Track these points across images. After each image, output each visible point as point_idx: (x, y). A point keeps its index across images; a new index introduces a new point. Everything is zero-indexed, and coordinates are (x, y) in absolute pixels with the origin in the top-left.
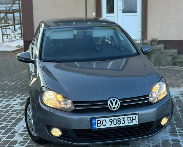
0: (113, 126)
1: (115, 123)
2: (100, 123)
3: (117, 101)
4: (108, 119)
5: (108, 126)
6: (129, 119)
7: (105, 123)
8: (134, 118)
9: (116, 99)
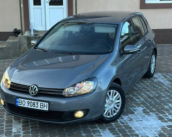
0: (29, 107)
1: (31, 105)
2: (21, 102)
3: (36, 88)
4: (26, 101)
5: (26, 106)
6: (42, 105)
7: (24, 103)
8: (46, 105)
9: (35, 87)
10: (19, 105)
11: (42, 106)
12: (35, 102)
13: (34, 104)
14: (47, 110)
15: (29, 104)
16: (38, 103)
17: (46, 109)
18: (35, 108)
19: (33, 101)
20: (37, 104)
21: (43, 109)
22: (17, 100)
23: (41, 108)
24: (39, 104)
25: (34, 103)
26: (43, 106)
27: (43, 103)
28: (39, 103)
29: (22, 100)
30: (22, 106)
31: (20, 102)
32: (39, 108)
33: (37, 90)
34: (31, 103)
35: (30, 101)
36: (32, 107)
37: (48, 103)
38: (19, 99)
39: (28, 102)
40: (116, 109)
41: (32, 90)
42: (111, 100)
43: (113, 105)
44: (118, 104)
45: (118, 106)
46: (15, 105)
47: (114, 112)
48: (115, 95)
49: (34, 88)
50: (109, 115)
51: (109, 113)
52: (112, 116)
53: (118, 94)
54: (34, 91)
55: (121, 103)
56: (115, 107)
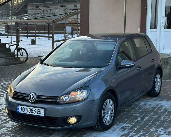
0: (28, 113)
1: (30, 112)
3: (34, 96)
5: (25, 112)
8: (42, 111)
11: (39, 112)
12: (33, 108)
15: (28, 110)
18: (33, 114)
21: (39, 115)
22: (18, 107)
24: (36, 110)
29: (22, 107)
30: (22, 112)
32: (36, 114)
33: (35, 97)
46: (16, 112)
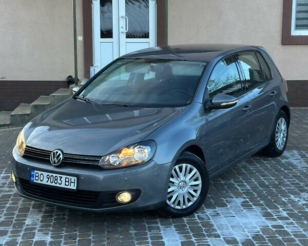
0: (49, 183)
1: (52, 181)
2: (38, 177)
3: (60, 155)
4: (45, 174)
5: (44, 182)
6: (67, 180)
7: (43, 178)
8: (73, 181)
9: (59, 152)
10: (35, 181)
11: (68, 182)
12: (58, 175)
13: (55, 180)
14: (75, 188)
15: (49, 178)
16: (61, 177)
17: (73, 187)
18: (58, 185)
19: (54, 175)
20: (60, 180)
21: (68, 187)
22: (32, 173)
23: (65, 185)
24: (63, 179)
25: (56, 178)
26: (70, 182)
27: (69, 177)
28: (64, 177)
29: (40, 173)
30: (39, 182)
31: (36, 176)
32: (63, 186)
33: (61, 156)
34: (52, 177)
35: (50, 174)
36: (53, 184)
37: (76, 178)
38: (36, 171)
39: (48, 177)
40: (193, 196)
41: (54, 158)
42: (182, 179)
43: (186, 189)
44: (196, 188)
45: (195, 191)
46: (29, 181)
47: (189, 200)
48: (190, 173)
49: (58, 154)
50: (179, 204)
51: (179, 201)
52: (184, 207)
53: (195, 170)
54: (57, 158)
55: (201, 186)
56: (189, 192)
